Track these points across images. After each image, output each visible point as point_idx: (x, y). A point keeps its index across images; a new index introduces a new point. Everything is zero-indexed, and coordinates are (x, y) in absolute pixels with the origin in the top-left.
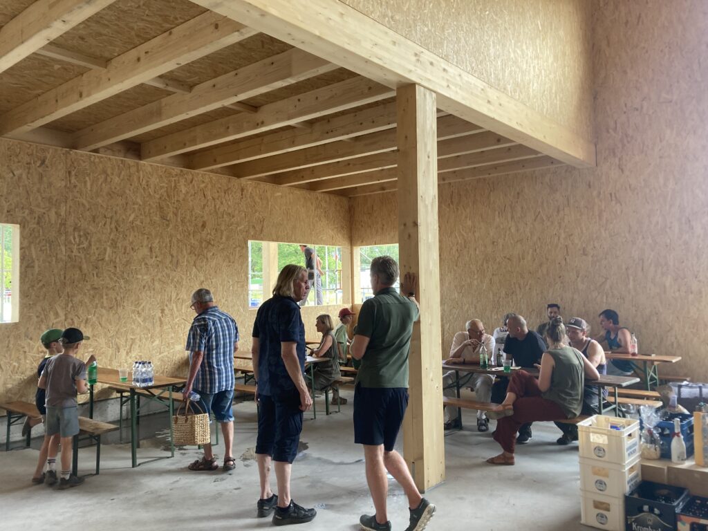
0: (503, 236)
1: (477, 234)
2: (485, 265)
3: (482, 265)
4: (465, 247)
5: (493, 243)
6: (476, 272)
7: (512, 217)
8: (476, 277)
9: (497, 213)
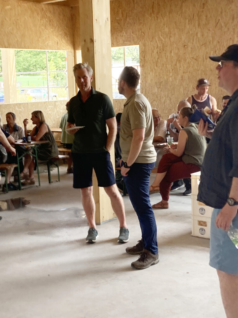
0: (192, 41)
1: (172, 39)
2: (178, 64)
3: (176, 65)
4: (163, 50)
5: (185, 46)
6: (171, 70)
7: (199, 25)
8: (171, 74)
9: (187, 21)
